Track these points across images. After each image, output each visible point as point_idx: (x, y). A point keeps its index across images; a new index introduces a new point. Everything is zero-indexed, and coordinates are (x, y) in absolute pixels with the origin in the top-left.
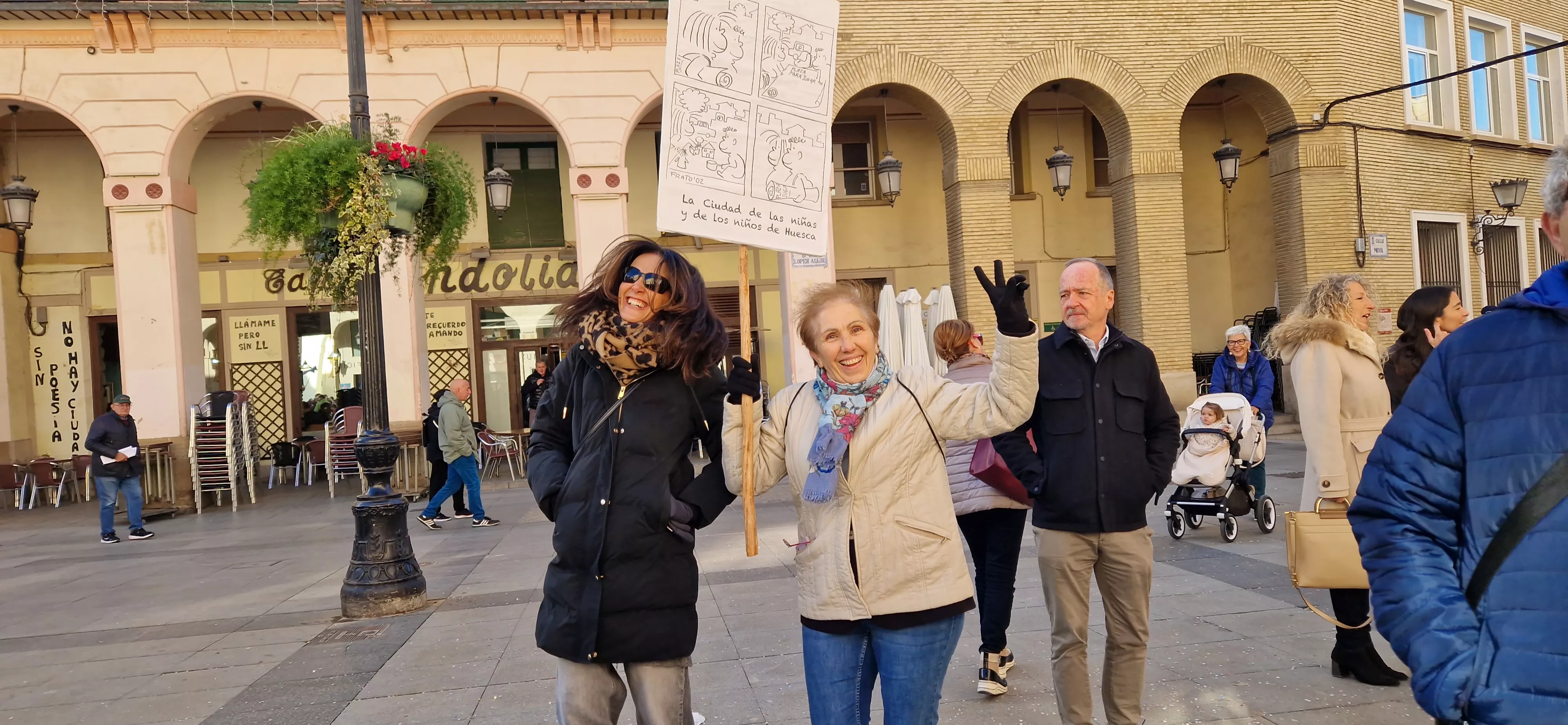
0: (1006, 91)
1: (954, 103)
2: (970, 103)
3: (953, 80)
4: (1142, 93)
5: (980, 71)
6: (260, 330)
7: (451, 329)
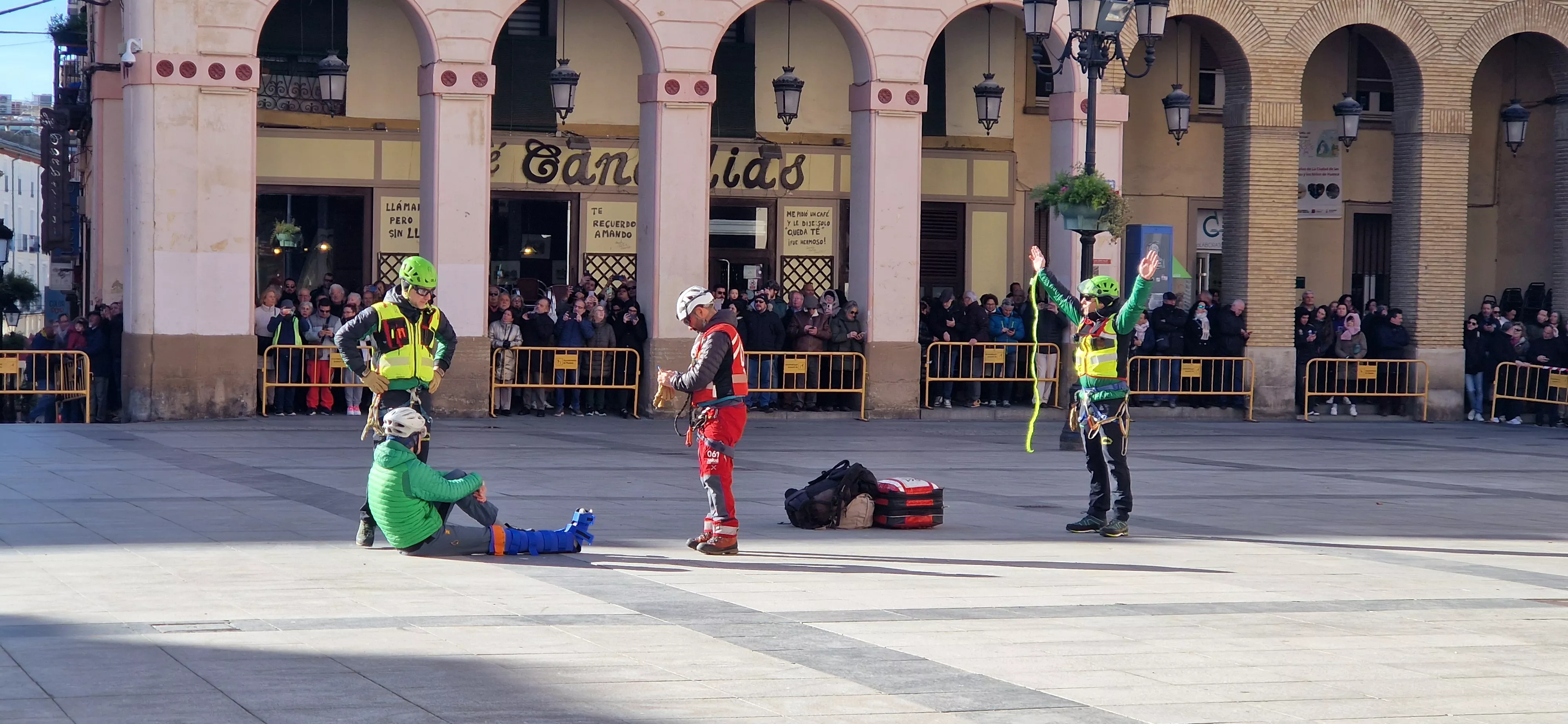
0: (1305, 33)
1: (1252, 41)
2: (1268, 43)
3: (1253, 16)
4: (1437, 46)
5: (1280, 9)
6: (416, 215)
7: (620, 229)
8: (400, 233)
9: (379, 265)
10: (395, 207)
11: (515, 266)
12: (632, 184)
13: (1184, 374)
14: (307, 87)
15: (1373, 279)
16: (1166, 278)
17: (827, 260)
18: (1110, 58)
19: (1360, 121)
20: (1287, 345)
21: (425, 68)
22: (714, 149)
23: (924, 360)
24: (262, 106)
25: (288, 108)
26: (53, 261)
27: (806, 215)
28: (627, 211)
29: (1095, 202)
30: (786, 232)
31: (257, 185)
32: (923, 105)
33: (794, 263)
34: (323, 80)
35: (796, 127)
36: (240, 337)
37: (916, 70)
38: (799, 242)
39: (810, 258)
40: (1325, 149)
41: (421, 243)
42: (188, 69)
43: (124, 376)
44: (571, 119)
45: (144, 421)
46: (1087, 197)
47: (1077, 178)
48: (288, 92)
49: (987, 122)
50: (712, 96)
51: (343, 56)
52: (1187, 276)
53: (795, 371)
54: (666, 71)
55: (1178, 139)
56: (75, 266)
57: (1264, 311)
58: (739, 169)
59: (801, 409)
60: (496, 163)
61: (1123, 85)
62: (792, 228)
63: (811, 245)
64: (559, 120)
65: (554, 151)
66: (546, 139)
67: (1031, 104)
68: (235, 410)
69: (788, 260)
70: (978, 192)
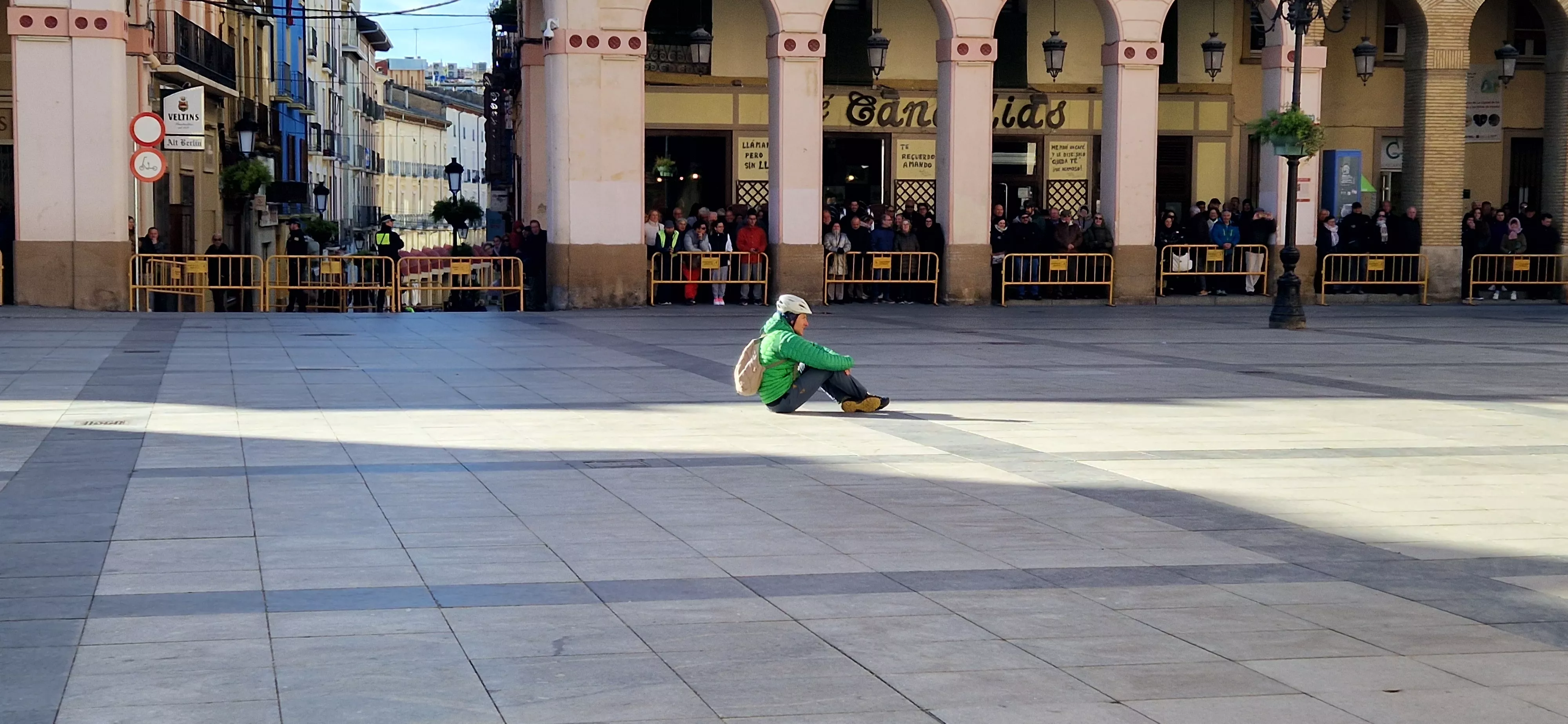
6: (765, 151)
7: (922, 161)
8: (753, 165)
9: (738, 190)
10: (749, 145)
11: (841, 189)
12: (932, 125)
13: (1370, 268)
14: (682, 54)
15: (1527, 190)
16: (1355, 192)
17: (1083, 183)
18: (1314, 17)
19: (1517, 64)
20: (1455, 244)
21: (772, 37)
22: (995, 98)
23: (1159, 260)
24: (648, 68)
25: (667, 70)
26: (492, 189)
27: (1066, 147)
28: (928, 146)
29: (1299, 133)
30: (1051, 161)
31: (646, 130)
32: (1160, 59)
33: (1057, 185)
34: (694, 47)
35: (1061, 78)
36: (634, 245)
37: (1154, 32)
38: (1061, 169)
39: (1069, 181)
40: (1487, 86)
41: (770, 174)
42: (593, 41)
43: (548, 276)
44: (883, 75)
45: (563, 310)
46: (1293, 129)
47: (1284, 114)
48: (667, 58)
49: (1212, 71)
50: (994, 56)
51: (709, 30)
52: (1372, 189)
53: (1058, 269)
54: (958, 36)
55: (1365, 81)
56: (509, 193)
57: (1436, 217)
58: (1014, 113)
59: (1061, 298)
60: (826, 110)
61: (1322, 39)
62: (1056, 158)
63: (1070, 171)
64: (874, 77)
65: (870, 100)
66: (865, 91)
67: (1247, 55)
68: (630, 301)
69: (1052, 183)
70: (1204, 126)
